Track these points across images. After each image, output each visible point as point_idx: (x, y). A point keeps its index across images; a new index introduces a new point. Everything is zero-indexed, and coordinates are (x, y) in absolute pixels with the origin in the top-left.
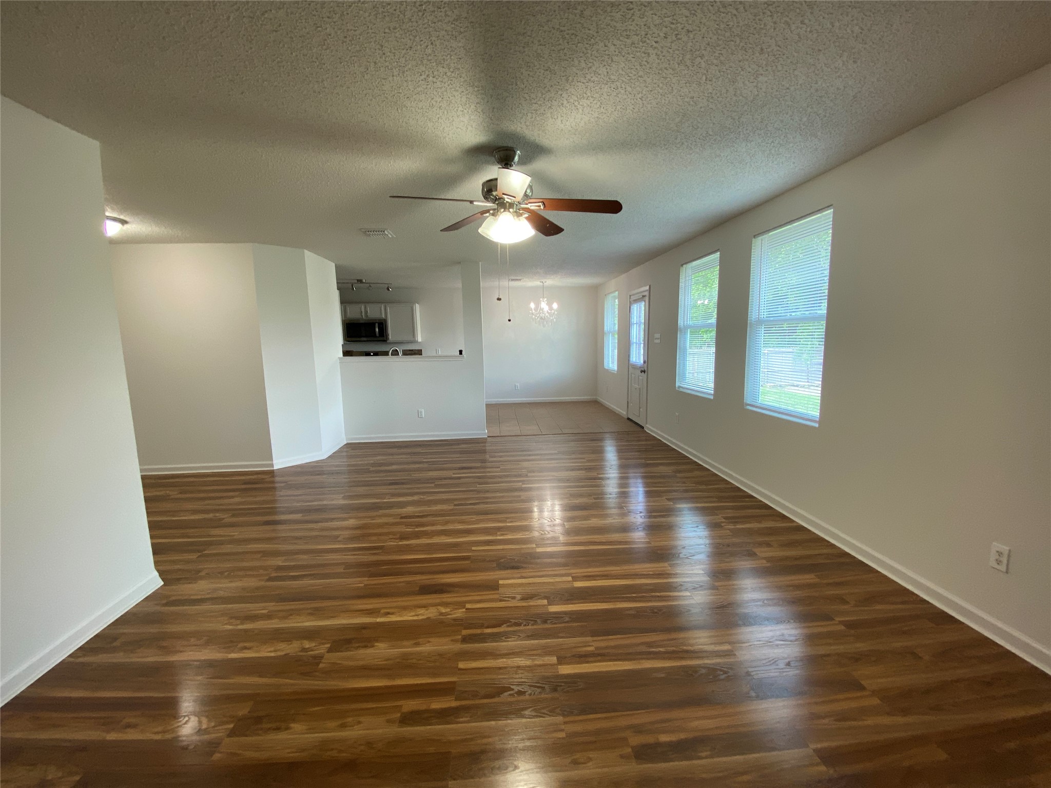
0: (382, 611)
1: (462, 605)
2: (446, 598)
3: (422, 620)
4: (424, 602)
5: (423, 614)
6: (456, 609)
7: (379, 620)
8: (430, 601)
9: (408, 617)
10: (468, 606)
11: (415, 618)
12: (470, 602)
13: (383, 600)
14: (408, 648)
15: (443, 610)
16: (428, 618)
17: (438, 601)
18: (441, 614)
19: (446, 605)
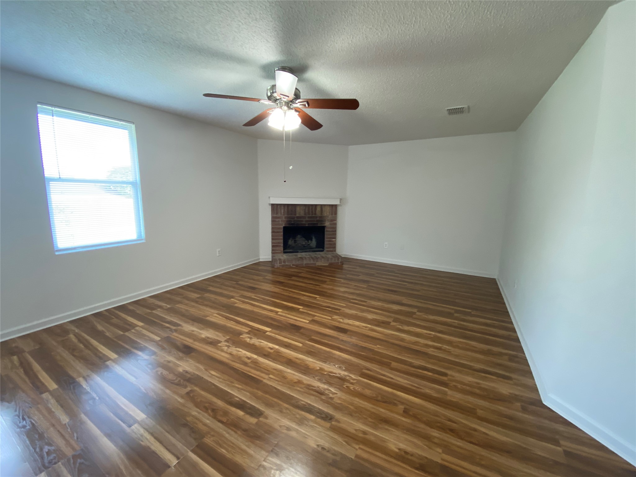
0: (368, 329)
1: (332, 320)
2: (337, 324)
3: (351, 320)
4: (348, 326)
5: (351, 322)
6: (336, 319)
7: (370, 326)
8: (345, 325)
9: (357, 323)
10: (330, 318)
11: (354, 321)
12: (329, 319)
13: (367, 334)
14: (360, 314)
15: (341, 320)
16: (349, 320)
17: (341, 324)
18: (343, 319)
19: (340, 322)
